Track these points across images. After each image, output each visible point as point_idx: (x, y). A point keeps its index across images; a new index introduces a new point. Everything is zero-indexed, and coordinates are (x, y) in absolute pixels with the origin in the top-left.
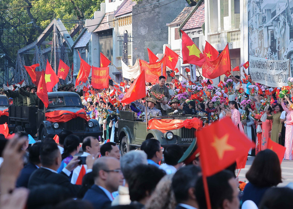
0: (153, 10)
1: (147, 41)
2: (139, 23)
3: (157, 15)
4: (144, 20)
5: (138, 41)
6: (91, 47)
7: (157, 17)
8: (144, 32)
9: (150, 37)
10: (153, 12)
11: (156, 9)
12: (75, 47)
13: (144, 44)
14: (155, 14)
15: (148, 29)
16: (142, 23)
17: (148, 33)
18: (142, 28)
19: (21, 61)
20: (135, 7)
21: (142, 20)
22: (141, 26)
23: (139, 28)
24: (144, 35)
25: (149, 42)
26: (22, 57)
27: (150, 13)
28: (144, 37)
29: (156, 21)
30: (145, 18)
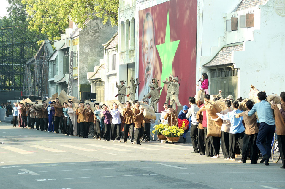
0: (94, 34)
1: (89, 56)
2: (84, 44)
3: (97, 38)
4: (88, 41)
5: (83, 57)
6: (58, 60)
7: (98, 39)
8: (88, 50)
9: (92, 54)
10: (94, 36)
11: (96, 34)
12: (50, 60)
13: (87, 59)
14: (96, 37)
15: (90, 48)
16: (86, 44)
17: (90, 51)
18: (86, 47)
19: (28, 70)
20: (81, 32)
21: (86, 41)
22: (85, 46)
23: (84, 47)
24: (88, 52)
25: (91, 57)
26: (29, 67)
27: (92, 36)
28: (87, 54)
29: (96, 42)
30: (89, 40)
